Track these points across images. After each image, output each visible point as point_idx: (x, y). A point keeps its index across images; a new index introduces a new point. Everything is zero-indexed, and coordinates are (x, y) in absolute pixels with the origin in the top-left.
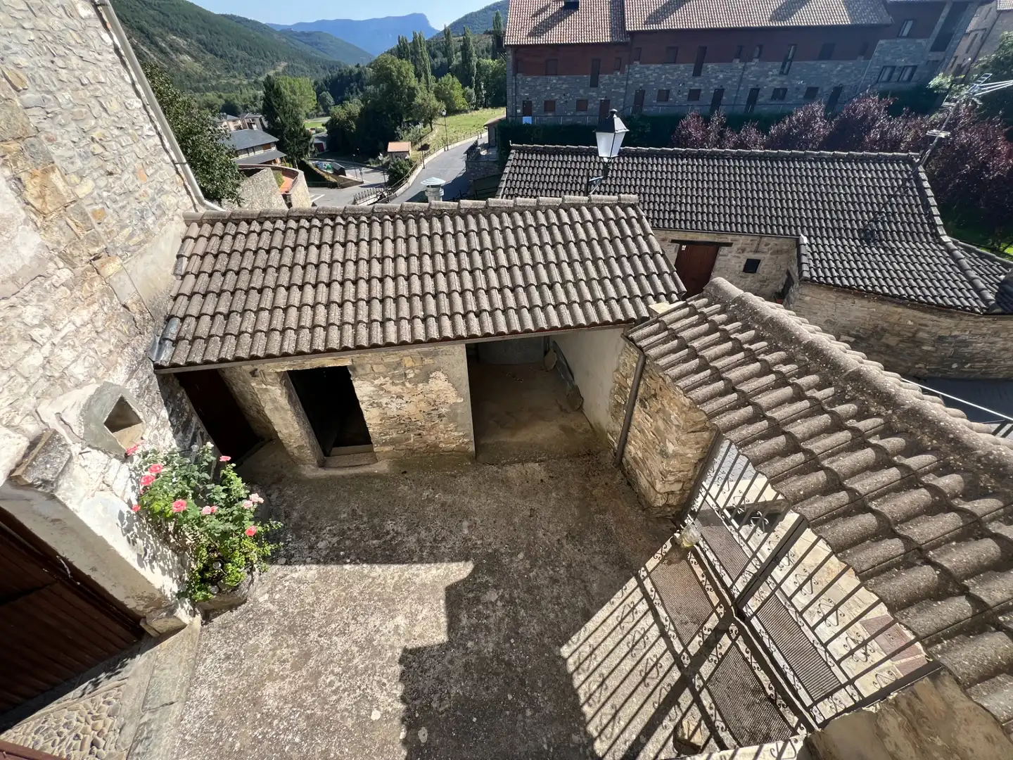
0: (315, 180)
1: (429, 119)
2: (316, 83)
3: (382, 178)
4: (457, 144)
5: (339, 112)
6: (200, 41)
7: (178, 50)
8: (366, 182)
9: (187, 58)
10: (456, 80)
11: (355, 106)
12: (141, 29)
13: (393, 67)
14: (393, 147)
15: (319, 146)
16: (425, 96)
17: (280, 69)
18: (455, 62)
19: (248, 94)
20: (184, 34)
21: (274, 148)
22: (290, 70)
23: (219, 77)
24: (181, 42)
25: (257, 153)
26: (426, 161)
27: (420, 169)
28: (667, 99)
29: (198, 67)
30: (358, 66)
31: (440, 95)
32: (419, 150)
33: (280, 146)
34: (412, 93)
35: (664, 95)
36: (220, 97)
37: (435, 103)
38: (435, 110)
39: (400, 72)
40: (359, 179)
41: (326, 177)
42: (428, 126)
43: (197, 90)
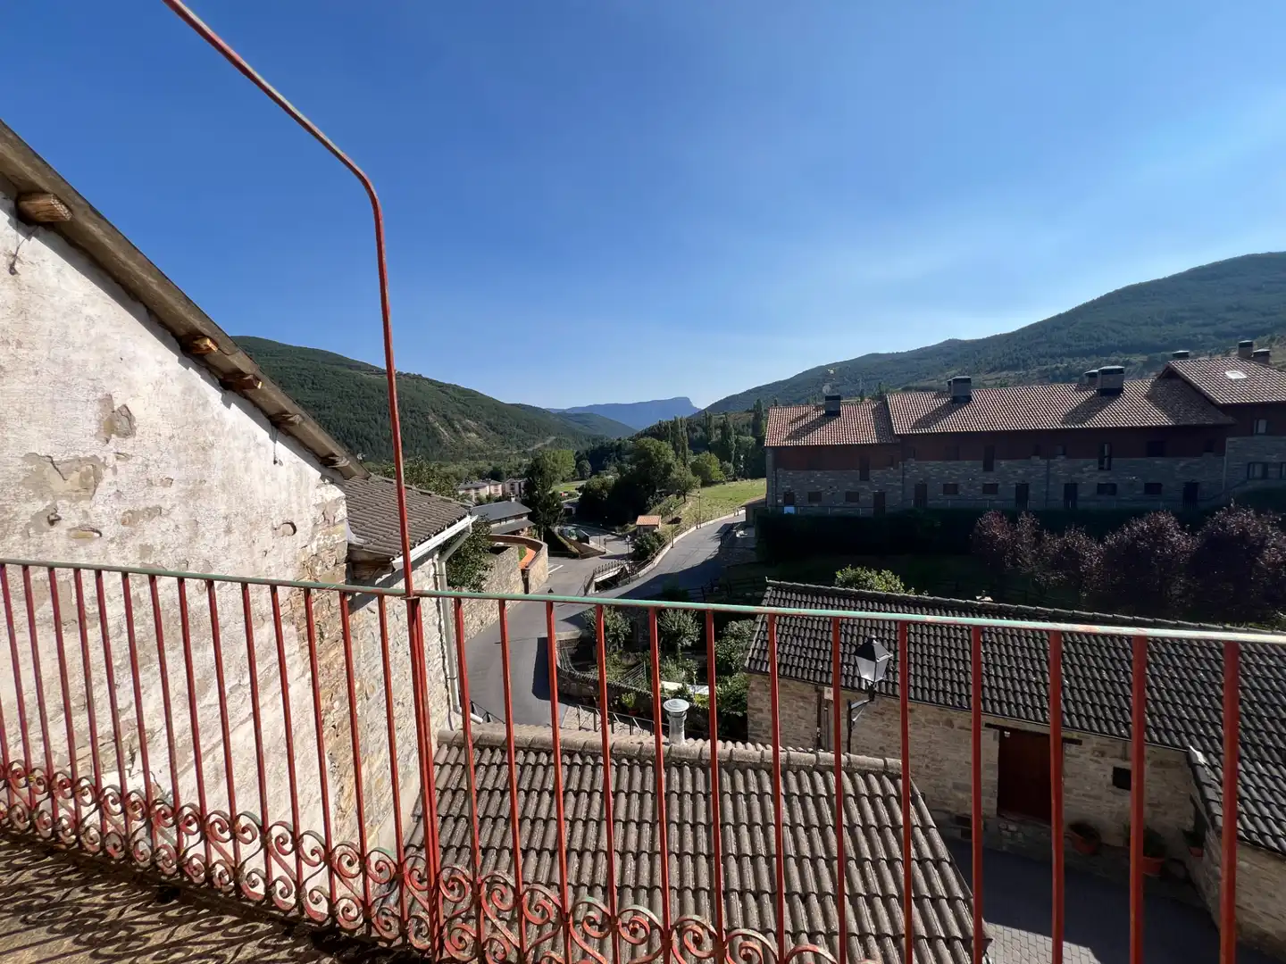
0: (558, 550)
1: (683, 490)
2: (577, 453)
3: (625, 548)
4: (711, 522)
5: (595, 482)
6: (488, 424)
7: (466, 429)
8: (609, 552)
9: (473, 435)
10: (713, 456)
11: (611, 477)
12: (445, 416)
13: (652, 448)
14: (642, 520)
15: (568, 512)
16: (680, 472)
17: (548, 442)
18: (714, 440)
19: (515, 461)
20: (477, 419)
21: (525, 518)
22: (558, 444)
23: (494, 448)
24: (472, 424)
25: (509, 522)
26: (675, 540)
27: (668, 548)
28: (956, 493)
29: (480, 442)
30: (619, 439)
31: (697, 469)
32: (669, 523)
33: (531, 517)
34: (668, 468)
35: (951, 489)
36: (490, 465)
37: (690, 477)
38: (690, 483)
39: (658, 452)
40: (602, 548)
41: (569, 547)
42: (682, 498)
43: (473, 458)
